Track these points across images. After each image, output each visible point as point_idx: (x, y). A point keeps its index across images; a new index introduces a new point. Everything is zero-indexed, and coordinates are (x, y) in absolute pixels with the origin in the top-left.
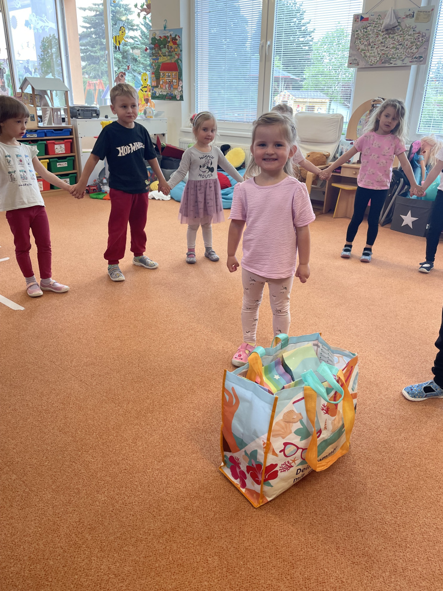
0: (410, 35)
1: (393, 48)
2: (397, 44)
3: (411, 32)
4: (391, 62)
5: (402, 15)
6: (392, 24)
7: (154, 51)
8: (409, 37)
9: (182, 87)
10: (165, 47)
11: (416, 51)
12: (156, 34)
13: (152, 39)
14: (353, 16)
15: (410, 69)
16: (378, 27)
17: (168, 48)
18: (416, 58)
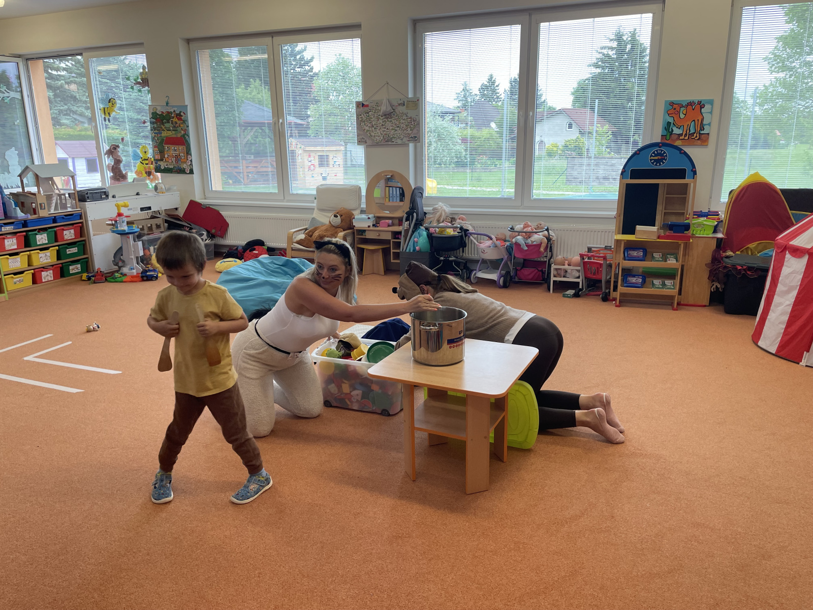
1: (393, 129)
4: (393, 141)
5: (395, 104)
6: (388, 110)
7: (155, 125)
9: (191, 161)
12: (157, 109)
14: (355, 103)
15: (409, 147)
16: (378, 112)
17: (172, 123)
18: (411, 137)
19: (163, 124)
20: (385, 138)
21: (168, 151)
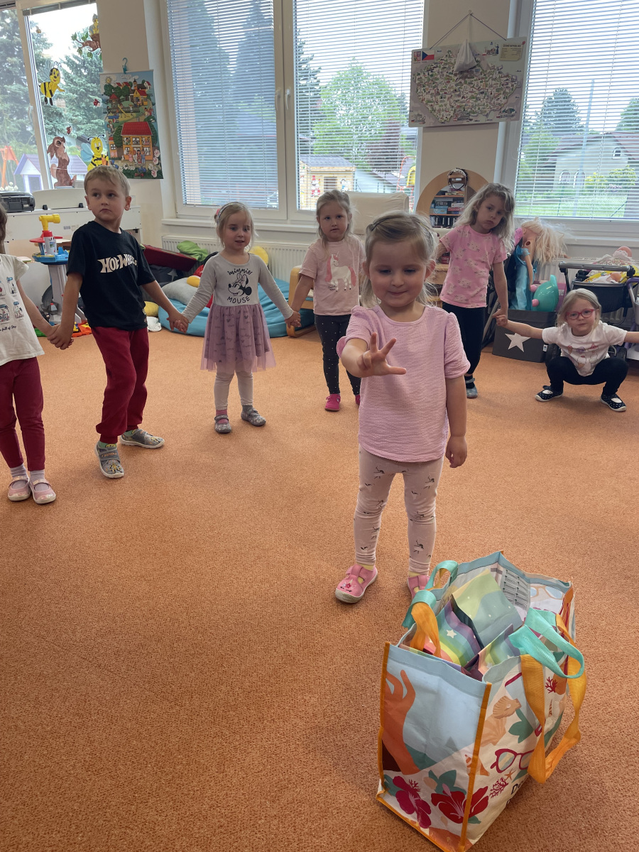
0: (495, 79)
1: (472, 97)
2: (477, 92)
3: (496, 75)
4: (471, 118)
5: (482, 51)
6: (468, 63)
7: (110, 105)
8: (494, 82)
9: (159, 158)
10: (127, 100)
11: (504, 101)
12: (111, 80)
13: (106, 86)
14: (411, 53)
15: (498, 128)
16: (449, 68)
17: (132, 101)
18: (504, 111)
19: (120, 102)
20: (457, 113)
21: (127, 144)
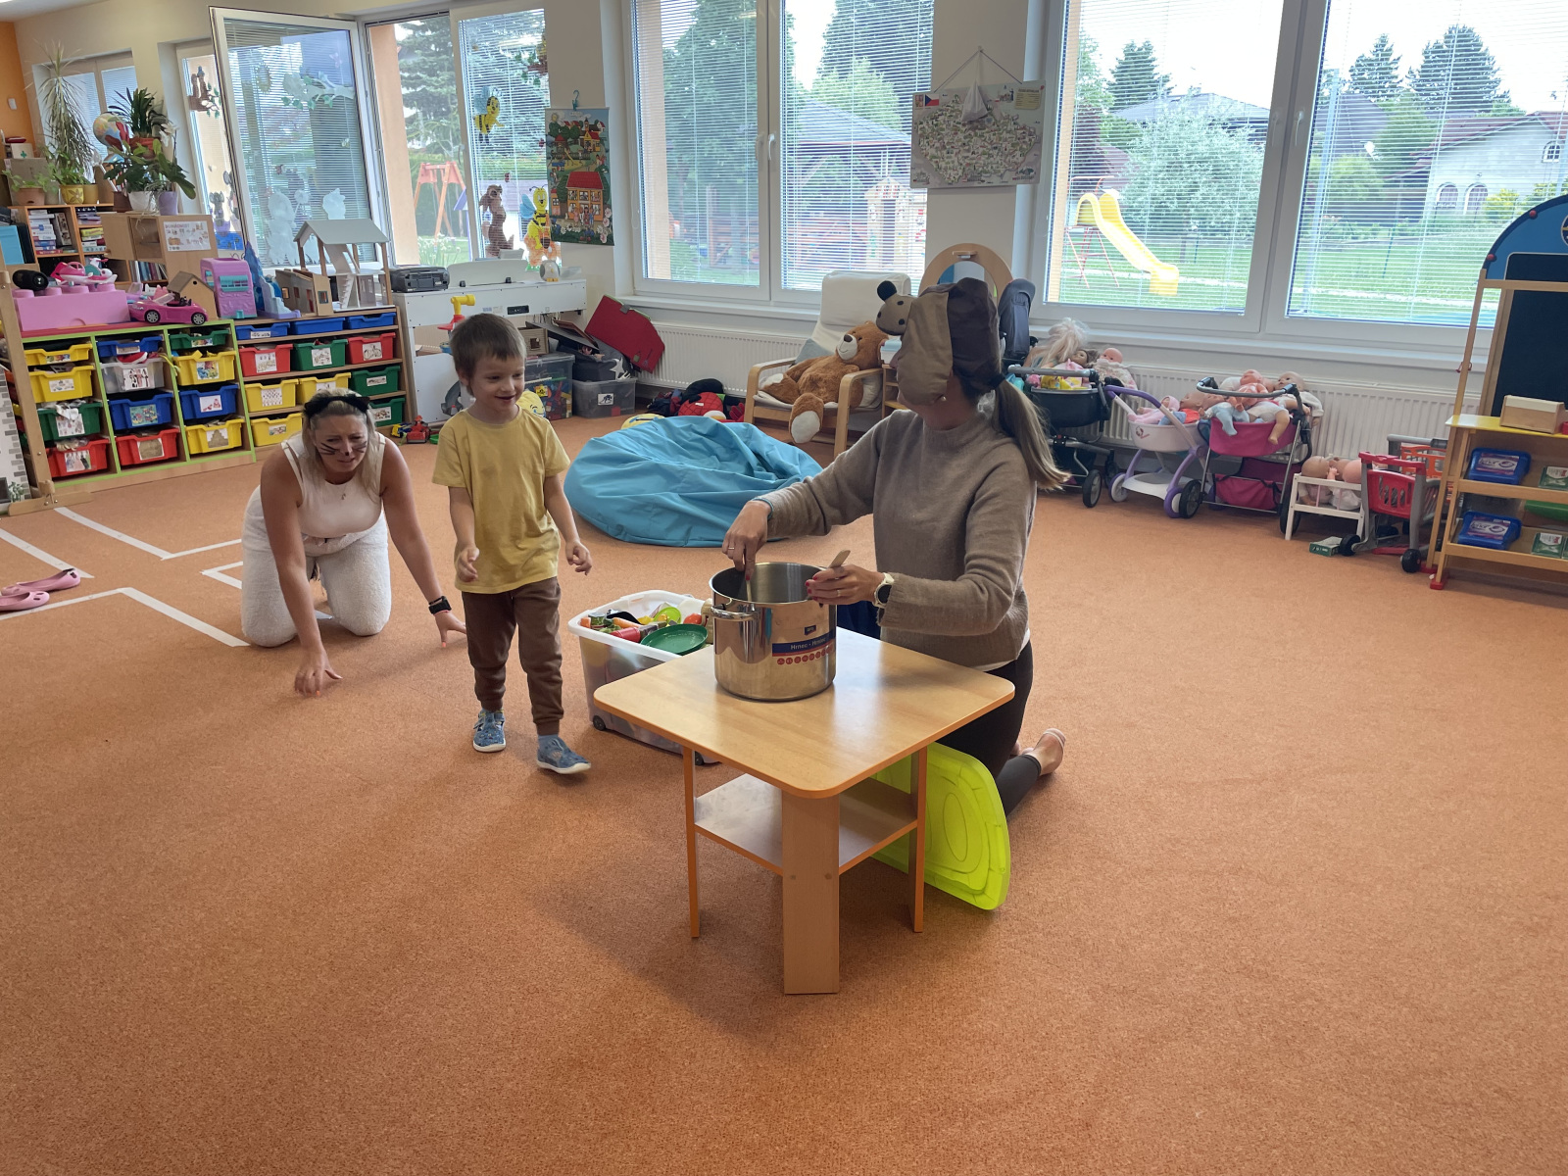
0: (1009, 132)
5: (993, 96)
6: (977, 111)
7: (554, 149)
8: (1008, 135)
9: (611, 219)
10: (576, 143)
12: (558, 117)
13: (551, 125)
14: (911, 98)
15: (1016, 191)
16: (956, 117)
17: (582, 145)
18: (1022, 172)
19: (567, 146)
20: (966, 172)
21: (573, 199)
